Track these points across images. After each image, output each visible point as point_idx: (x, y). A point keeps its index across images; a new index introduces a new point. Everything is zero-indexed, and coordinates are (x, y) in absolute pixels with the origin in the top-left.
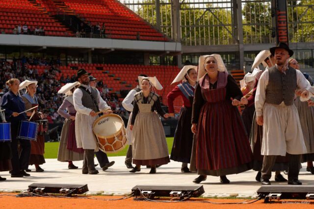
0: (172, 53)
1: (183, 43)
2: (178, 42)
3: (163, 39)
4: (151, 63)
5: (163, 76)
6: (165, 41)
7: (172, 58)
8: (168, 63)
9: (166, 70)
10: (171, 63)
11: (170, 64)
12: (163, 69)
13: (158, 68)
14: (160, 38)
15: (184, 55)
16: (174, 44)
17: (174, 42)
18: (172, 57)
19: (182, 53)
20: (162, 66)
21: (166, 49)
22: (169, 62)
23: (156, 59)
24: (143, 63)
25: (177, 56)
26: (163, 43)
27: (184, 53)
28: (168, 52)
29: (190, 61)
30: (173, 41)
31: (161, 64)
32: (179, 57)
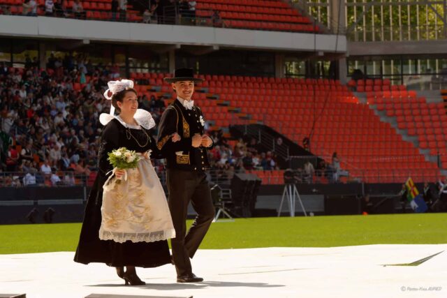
0: (329, 55)
1: (349, 35)
2: (341, 34)
3: (312, 27)
4: (289, 75)
5: (311, 98)
6: (316, 31)
7: (327, 66)
8: (321, 74)
9: (317, 86)
10: (327, 74)
11: (323, 76)
12: (311, 87)
13: (302, 84)
14: (306, 27)
15: (352, 59)
16: (333, 37)
17: (333, 34)
18: (329, 63)
19: (348, 55)
20: (309, 80)
21: (317, 48)
22: (323, 73)
23: (297, 67)
24: (272, 74)
25: (338, 62)
26: (312, 35)
27: (350, 56)
28: (321, 54)
29: (363, 71)
30: (330, 32)
31: (307, 76)
32: (342, 63)
